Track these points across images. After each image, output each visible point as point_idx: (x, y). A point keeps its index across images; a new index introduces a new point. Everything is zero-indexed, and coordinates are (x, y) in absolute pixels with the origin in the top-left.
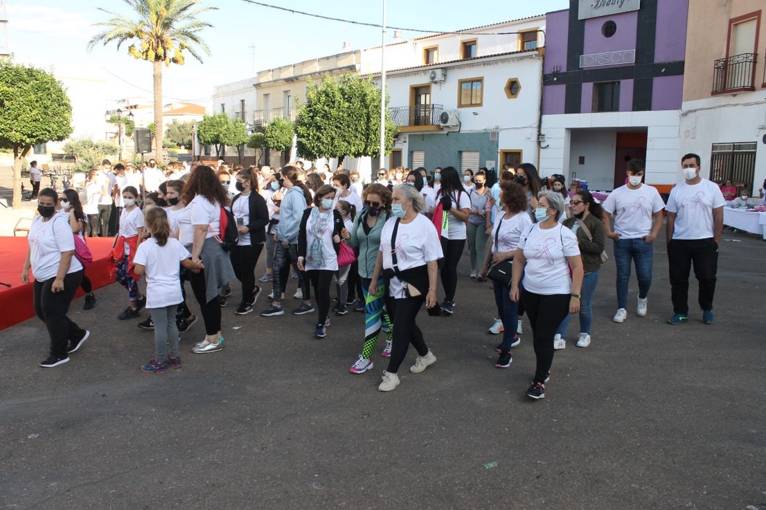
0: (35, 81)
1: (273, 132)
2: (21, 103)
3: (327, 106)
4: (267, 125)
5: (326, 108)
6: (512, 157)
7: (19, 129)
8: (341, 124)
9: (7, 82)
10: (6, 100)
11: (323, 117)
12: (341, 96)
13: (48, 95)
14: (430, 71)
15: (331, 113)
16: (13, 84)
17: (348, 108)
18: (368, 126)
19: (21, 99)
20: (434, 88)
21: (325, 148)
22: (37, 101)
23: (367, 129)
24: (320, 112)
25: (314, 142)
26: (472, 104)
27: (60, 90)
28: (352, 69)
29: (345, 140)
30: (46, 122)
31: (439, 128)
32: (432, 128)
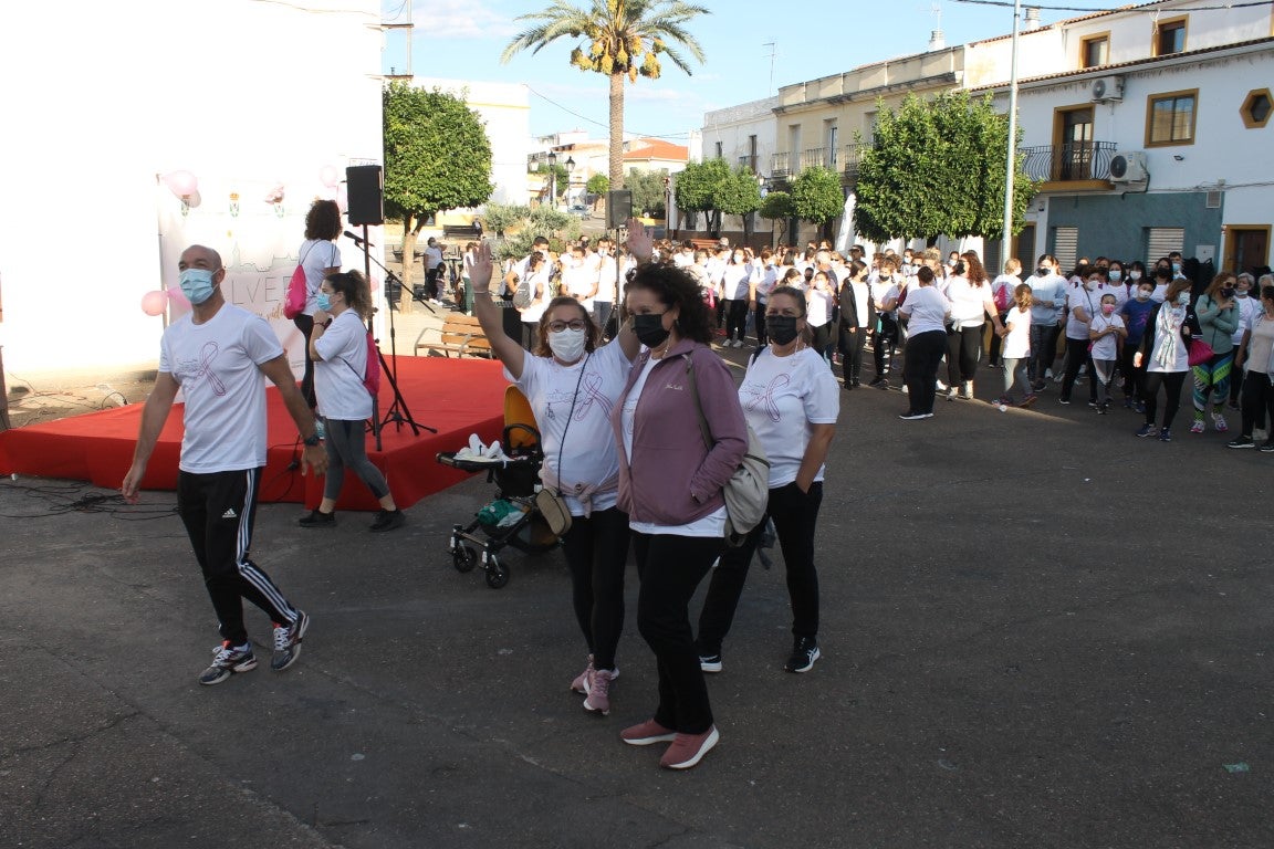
0: (440, 113)
1: (806, 191)
2: (420, 148)
3: (911, 148)
4: (794, 179)
5: (909, 152)
6: (1252, 240)
7: (416, 189)
8: (935, 179)
9: (401, 117)
10: (399, 143)
11: (903, 168)
12: (936, 130)
13: (458, 134)
14: (1094, 82)
15: (917, 161)
16: (409, 120)
17: (947, 152)
18: (984, 184)
19: (420, 142)
20: (1101, 112)
21: (904, 220)
22: (443, 145)
23: (980, 189)
24: (898, 159)
25: (887, 210)
26: (1172, 141)
27: (476, 127)
28: (947, 81)
29: (942, 207)
30: (454, 176)
31: (1108, 185)
32: (1094, 186)
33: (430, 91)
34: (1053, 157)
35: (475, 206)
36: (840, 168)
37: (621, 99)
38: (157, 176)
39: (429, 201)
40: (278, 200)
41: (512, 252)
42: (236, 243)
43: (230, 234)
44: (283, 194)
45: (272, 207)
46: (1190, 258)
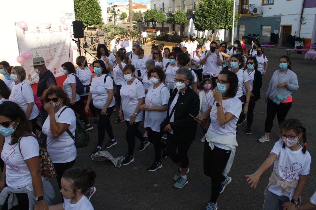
1: (177, 17)
2: (83, 10)
4: (174, 13)
5: (208, 8)
6: (287, 28)
8: (215, 15)
9: (77, 1)
10: (77, 8)
11: (207, 12)
12: (215, 3)
13: (93, 5)
15: (210, 11)
16: (80, 2)
17: (218, 8)
18: (227, 16)
19: (83, 8)
21: (207, 26)
22: (89, 8)
23: (226, 18)
24: (206, 10)
25: (203, 23)
26: (268, 4)
27: (97, 3)
29: (217, 22)
30: (92, 17)
31: (253, 15)
32: (249, 15)
34: (239, 8)
35: (98, 24)
36: (186, 11)
38: (15, 23)
39: (86, 23)
40: (49, 28)
41: (110, 37)
42: (40, 41)
43: (38, 38)
44: (51, 26)
45: (48, 30)
46: (272, 33)
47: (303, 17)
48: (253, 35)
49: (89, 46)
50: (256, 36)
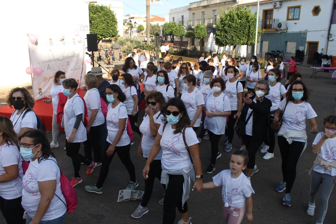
0: (103, 12)
1: (197, 31)
3: (230, 21)
4: (194, 27)
5: (230, 23)
6: (314, 45)
8: (237, 30)
9: (93, 13)
10: (92, 20)
11: (228, 27)
12: (237, 17)
13: (109, 17)
14: (274, 3)
15: (232, 25)
16: (95, 13)
17: (240, 23)
18: (249, 31)
19: (98, 20)
20: (275, 11)
21: (228, 41)
22: (104, 20)
23: (248, 33)
24: (227, 24)
25: (224, 38)
26: (294, 19)
27: (113, 15)
28: (234, 2)
29: (238, 37)
30: (108, 29)
31: (277, 30)
32: (273, 30)
33: (100, 5)
34: (262, 23)
35: (114, 37)
36: (206, 24)
37: (149, 6)
39: (101, 36)
40: (63, 40)
41: (126, 51)
42: (53, 53)
43: (50, 50)
44: (64, 38)
45: (61, 42)
46: (298, 50)
47: (331, 33)
48: (277, 51)
49: (103, 60)
50: (280, 53)
